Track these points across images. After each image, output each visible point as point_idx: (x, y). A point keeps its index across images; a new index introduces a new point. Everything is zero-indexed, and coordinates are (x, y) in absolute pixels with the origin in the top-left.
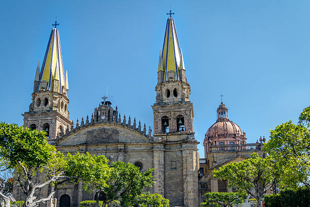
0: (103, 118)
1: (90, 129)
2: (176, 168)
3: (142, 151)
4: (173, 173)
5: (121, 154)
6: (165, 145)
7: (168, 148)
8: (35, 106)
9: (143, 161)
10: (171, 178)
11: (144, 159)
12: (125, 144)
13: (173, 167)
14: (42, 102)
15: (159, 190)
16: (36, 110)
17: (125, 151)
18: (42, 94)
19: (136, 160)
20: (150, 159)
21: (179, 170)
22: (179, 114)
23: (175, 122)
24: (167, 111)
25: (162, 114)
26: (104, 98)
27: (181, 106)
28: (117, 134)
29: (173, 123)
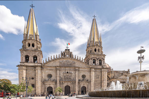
0: (67, 56)
1: (61, 60)
2: (98, 78)
3: (86, 71)
5: (77, 71)
11: (86, 74)
12: (79, 68)
14: (31, 45)
15: (93, 85)
17: (79, 70)
18: (31, 41)
19: (83, 74)
20: (89, 74)
22: (100, 59)
23: (99, 61)
24: (95, 57)
25: (93, 58)
26: (67, 47)
27: (101, 56)
28: (74, 63)
29: (97, 61)
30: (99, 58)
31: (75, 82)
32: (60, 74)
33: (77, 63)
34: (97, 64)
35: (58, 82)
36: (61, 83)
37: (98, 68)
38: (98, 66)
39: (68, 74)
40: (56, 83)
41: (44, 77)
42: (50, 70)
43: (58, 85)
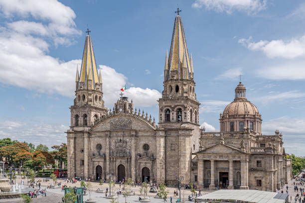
0: (121, 110)
1: (112, 119)
2: (174, 150)
3: (149, 136)
4: (173, 153)
5: (133, 138)
6: (166, 132)
7: (169, 133)
8: (77, 101)
9: (150, 143)
10: (171, 157)
12: (136, 132)
13: (172, 148)
14: (81, 98)
15: (161, 166)
16: (78, 104)
17: (136, 136)
18: (81, 92)
19: (145, 143)
20: (154, 142)
21: (177, 151)
22: (178, 107)
23: (175, 113)
24: (169, 105)
25: (165, 106)
26: (122, 94)
27: (180, 100)
28: (130, 123)
29: (173, 114)
30: (176, 106)
31: (131, 158)
32: (110, 145)
33: (134, 122)
34: (173, 119)
35: (108, 158)
36: (112, 160)
37: (173, 128)
38: (174, 124)
39: (121, 144)
40: (105, 159)
41: (92, 150)
42: (99, 137)
43: (108, 163)
